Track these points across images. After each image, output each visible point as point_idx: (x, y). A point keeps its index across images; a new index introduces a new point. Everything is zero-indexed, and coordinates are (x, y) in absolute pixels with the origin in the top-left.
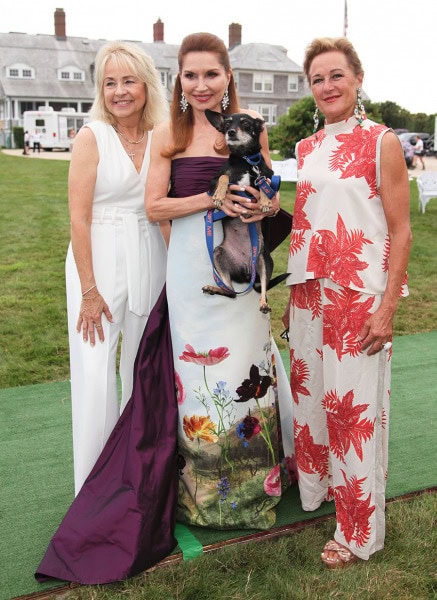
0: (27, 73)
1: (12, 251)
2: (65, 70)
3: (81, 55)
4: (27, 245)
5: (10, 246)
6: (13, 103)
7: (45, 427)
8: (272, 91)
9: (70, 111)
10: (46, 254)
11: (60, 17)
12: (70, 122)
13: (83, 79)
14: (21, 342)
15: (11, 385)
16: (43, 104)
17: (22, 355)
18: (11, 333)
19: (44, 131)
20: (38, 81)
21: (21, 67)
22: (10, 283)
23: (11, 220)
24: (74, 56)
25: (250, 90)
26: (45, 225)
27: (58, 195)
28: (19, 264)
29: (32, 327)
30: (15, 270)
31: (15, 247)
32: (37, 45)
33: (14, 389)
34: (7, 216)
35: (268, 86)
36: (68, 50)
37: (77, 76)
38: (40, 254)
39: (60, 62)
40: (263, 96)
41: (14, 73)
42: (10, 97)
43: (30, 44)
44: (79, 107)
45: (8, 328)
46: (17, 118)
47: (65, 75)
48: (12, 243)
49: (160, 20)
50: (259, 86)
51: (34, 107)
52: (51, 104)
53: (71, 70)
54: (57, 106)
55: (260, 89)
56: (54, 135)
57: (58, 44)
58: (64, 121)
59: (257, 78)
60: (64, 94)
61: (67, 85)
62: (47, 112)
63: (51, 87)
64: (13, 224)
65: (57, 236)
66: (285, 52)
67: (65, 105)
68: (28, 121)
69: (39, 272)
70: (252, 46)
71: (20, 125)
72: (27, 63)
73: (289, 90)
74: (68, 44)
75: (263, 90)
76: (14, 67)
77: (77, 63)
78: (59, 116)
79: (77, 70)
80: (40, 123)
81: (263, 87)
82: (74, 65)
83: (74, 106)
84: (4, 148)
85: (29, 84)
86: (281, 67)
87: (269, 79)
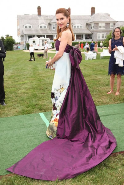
0: (30, 27)
1: (24, 78)
2: (41, 25)
3: (46, 20)
4: (29, 76)
5: (24, 77)
6: (26, 36)
7: (31, 126)
8: (105, 28)
9: (43, 38)
10: (34, 78)
11: (39, 9)
12: (43, 41)
13: (46, 28)
14: (26, 103)
15: (22, 114)
16: (35, 36)
17: (26, 106)
18: (23, 100)
19: (35, 44)
20: (33, 29)
21: (28, 25)
22: (23, 86)
23: (25, 69)
24: (43, 21)
25: (98, 28)
26: (34, 70)
27: (39, 62)
28: (26, 81)
29: (29, 98)
30: (25, 83)
31: (25, 77)
32: (33, 18)
33: (23, 115)
34: (24, 68)
35: (104, 27)
36: (42, 19)
37: (45, 27)
38: (33, 78)
39: (40, 23)
40: (102, 30)
41: (26, 27)
42: (25, 34)
43: (31, 18)
44: (45, 36)
45: (22, 99)
46: (27, 40)
47: (41, 27)
48: (25, 75)
49: (69, 8)
50: (101, 27)
51: (32, 37)
52: (37, 36)
53: (43, 25)
54: (39, 36)
55: (101, 28)
56: (38, 45)
57: (39, 17)
58: (41, 41)
59: (100, 24)
60: (41, 33)
61: (42, 30)
62: (36, 38)
63: (37, 31)
64: (25, 70)
65: (38, 73)
66: (109, 15)
67: (41, 36)
68: (30, 41)
69: (32, 83)
70: (98, 14)
71: (28, 43)
72: (30, 24)
73: (110, 28)
74: (42, 17)
75: (102, 28)
76: (26, 25)
77: (44, 23)
78: (39, 39)
79: (45, 25)
80: (34, 42)
81: (102, 27)
82: (43, 23)
83: (44, 36)
84: (24, 50)
85: (30, 30)
86: (108, 20)
87: (104, 24)
